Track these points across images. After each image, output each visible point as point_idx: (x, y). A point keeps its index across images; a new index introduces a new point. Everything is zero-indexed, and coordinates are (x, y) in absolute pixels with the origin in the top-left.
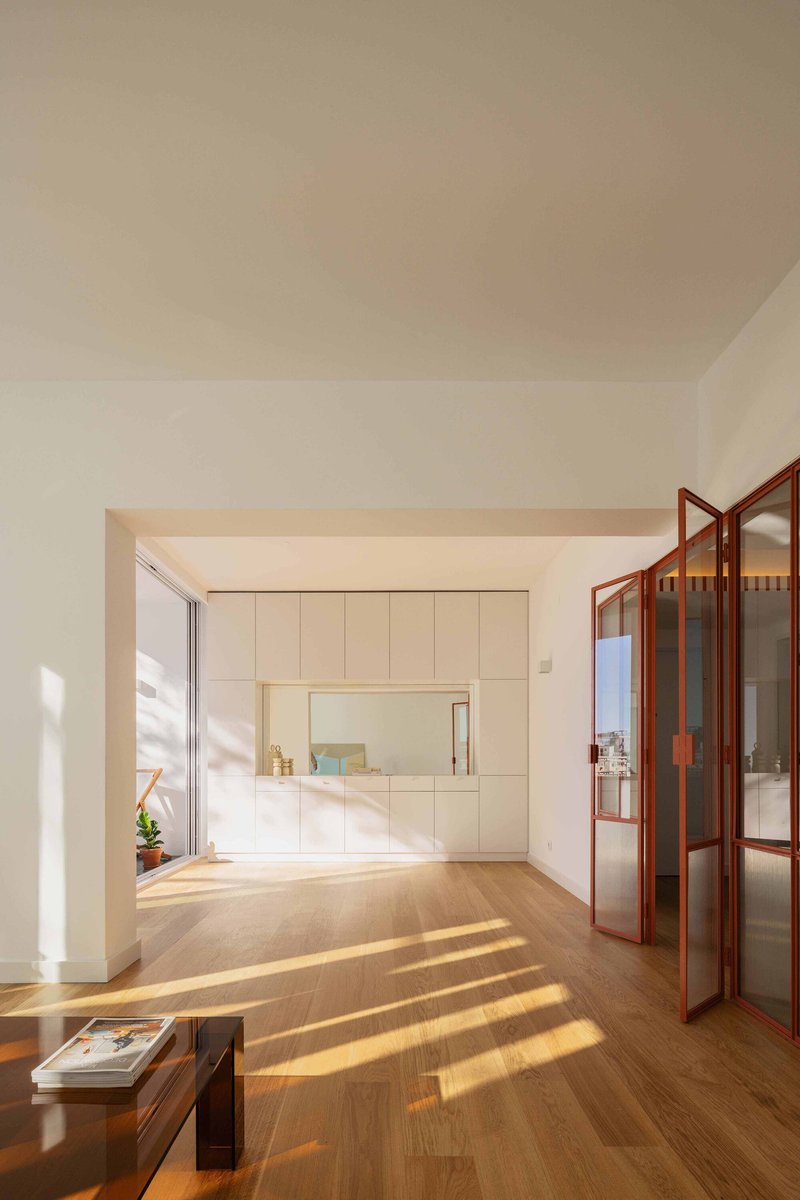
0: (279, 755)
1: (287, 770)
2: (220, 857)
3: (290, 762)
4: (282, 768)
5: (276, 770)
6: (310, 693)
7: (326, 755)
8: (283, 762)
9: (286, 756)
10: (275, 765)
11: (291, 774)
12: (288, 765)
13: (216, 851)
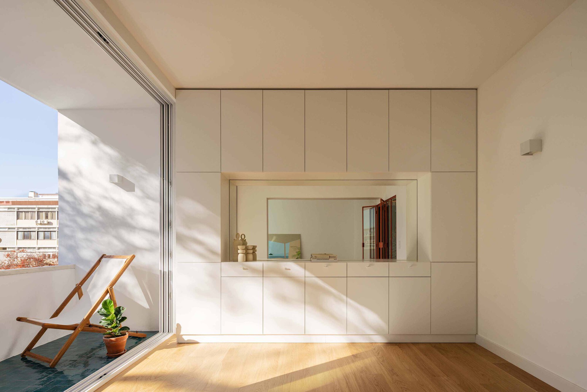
0: (244, 243)
1: (251, 257)
2: (186, 338)
3: (254, 248)
4: (246, 254)
5: (240, 256)
6: (268, 199)
7: (275, 241)
8: (247, 249)
9: (250, 243)
10: (239, 251)
11: (254, 259)
12: (251, 251)
13: (182, 333)
